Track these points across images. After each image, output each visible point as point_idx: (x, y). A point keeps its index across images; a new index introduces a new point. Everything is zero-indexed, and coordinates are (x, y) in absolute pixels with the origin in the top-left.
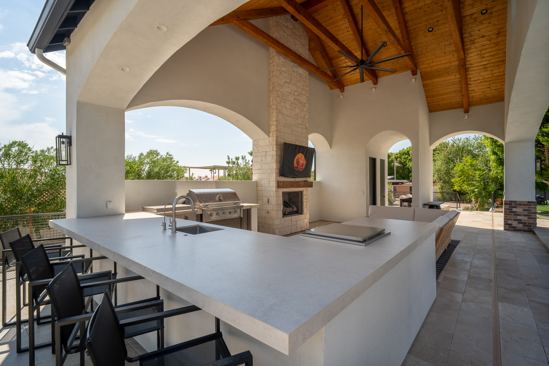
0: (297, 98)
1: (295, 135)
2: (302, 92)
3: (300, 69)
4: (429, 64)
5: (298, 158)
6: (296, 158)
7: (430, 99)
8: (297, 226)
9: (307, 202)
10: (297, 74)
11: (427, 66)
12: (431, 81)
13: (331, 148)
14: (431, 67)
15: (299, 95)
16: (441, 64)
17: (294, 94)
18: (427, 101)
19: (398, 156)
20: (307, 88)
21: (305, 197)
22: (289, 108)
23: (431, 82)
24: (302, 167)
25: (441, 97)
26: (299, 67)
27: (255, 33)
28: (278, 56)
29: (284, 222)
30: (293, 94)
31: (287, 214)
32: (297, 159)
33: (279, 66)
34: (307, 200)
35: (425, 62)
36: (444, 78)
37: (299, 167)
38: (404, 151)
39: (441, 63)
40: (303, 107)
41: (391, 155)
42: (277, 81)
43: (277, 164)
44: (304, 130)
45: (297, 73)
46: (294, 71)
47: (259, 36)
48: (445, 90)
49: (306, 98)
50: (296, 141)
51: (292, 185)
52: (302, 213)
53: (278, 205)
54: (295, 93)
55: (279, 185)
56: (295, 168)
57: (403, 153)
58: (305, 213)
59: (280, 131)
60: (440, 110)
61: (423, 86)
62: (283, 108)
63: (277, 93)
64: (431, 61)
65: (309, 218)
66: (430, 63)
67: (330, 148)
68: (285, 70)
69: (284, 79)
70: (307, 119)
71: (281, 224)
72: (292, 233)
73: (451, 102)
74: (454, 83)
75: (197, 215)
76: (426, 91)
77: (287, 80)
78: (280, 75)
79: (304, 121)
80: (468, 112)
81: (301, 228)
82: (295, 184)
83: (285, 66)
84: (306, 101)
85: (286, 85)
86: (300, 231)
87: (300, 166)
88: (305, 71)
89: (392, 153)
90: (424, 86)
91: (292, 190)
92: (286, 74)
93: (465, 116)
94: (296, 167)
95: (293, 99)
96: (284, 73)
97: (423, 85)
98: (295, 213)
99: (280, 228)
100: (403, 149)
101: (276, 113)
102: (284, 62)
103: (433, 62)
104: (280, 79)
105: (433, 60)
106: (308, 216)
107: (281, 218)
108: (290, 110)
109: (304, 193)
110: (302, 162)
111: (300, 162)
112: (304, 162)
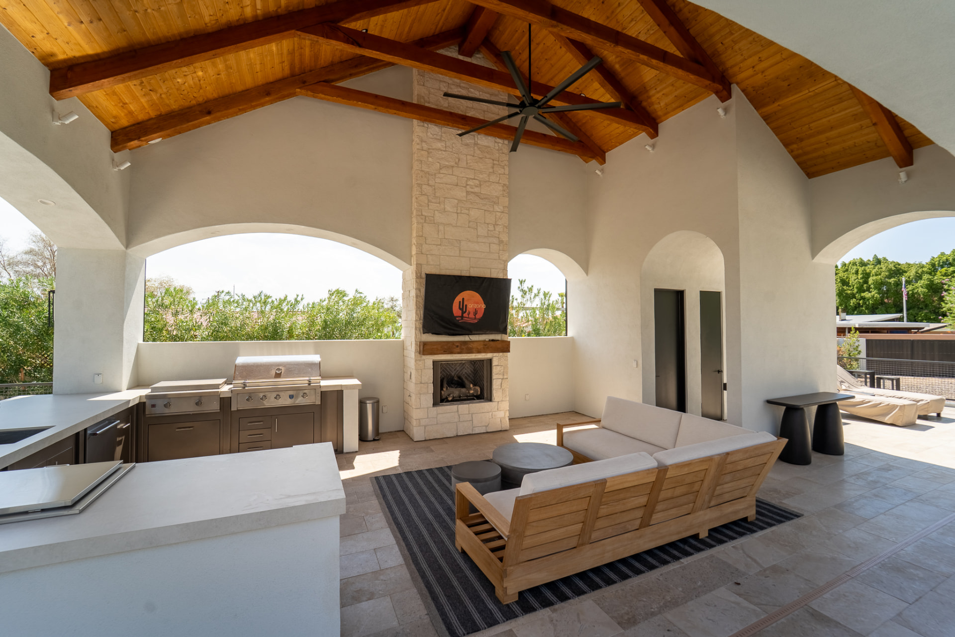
0: (476, 190)
1: (470, 258)
2: (489, 179)
3: (484, 138)
4: (753, 67)
5: (463, 299)
6: (458, 299)
7: (795, 146)
8: (474, 423)
9: (502, 379)
10: (476, 148)
11: (750, 72)
12: (779, 105)
13: (587, 274)
14: (763, 72)
15: (480, 185)
16: (784, 59)
17: (467, 185)
18: (791, 152)
19: (925, 269)
20: (504, 168)
21: (495, 370)
22: (451, 211)
23: (780, 108)
24: (475, 316)
25: (822, 137)
26: (479, 136)
27: (343, 99)
28: (423, 126)
29: (437, 414)
30: (465, 185)
31: (452, 401)
32: (460, 302)
33: (425, 142)
34: (503, 375)
35: (741, 65)
36: (807, 91)
37: (465, 315)
38: (945, 258)
39: (784, 56)
40: (493, 206)
41: (906, 269)
42: (421, 168)
43: (418, 312)
44: (495, 247)
45: (474, 147)
46: (467, 145)
47: (355, 102)
48: (824, 120)
49: (501, 188)
50: (471, 269)
51: (448, 348)
52: (490, 399)
53: (421, 383)
54: (470, 183)
55: (425, 349)
56: (457, 319)
57: (943, 262)
58: (496, 400)
59: (427, 253)
60: (833, 169)
61: (765, 120)
62: (436, 212)
63: (421, 188)
64: (756, 58)
65: (508, 409)
66: (756, 65)
67: (585, 275)
68: (442, 146)
69: (438, 162)
70: (504, 226)
71: (428, 418)
72: (459, 434)
73: (855, 146)
74: (841, 98)
75: (220, 398)
76: (777, 131)
77: (447, 163)
78: (428, 157)
79: (495, 230)
80: (911, 164)
81: (486, 426)
82: (457, 346)
83: (443, 139)
84: (501, 193)
85: (445, 172)
86: (484, 433)
87: (469, 314)
88: (498, 140)
89: (909, 265)
90: (766, 118)
91: (462, 357)
92: (444, 153)
93: (899, 175)
94: (460, 317)
95: (465, 194)
96: (440, 153)
97: (762, 118)
98: (475, 398)
99: (425, 427)
100: (943, 254)
101: (418, 223)
102: (440, 134)
103: (763, 59)
104: (428, 163)
105: (760, 56)
106: (505, 406)
107: (428, 408)
108: (456, 214)
109: (495, 363)
110: (476, 306)
111: (470, 306)
112: (479, 306)
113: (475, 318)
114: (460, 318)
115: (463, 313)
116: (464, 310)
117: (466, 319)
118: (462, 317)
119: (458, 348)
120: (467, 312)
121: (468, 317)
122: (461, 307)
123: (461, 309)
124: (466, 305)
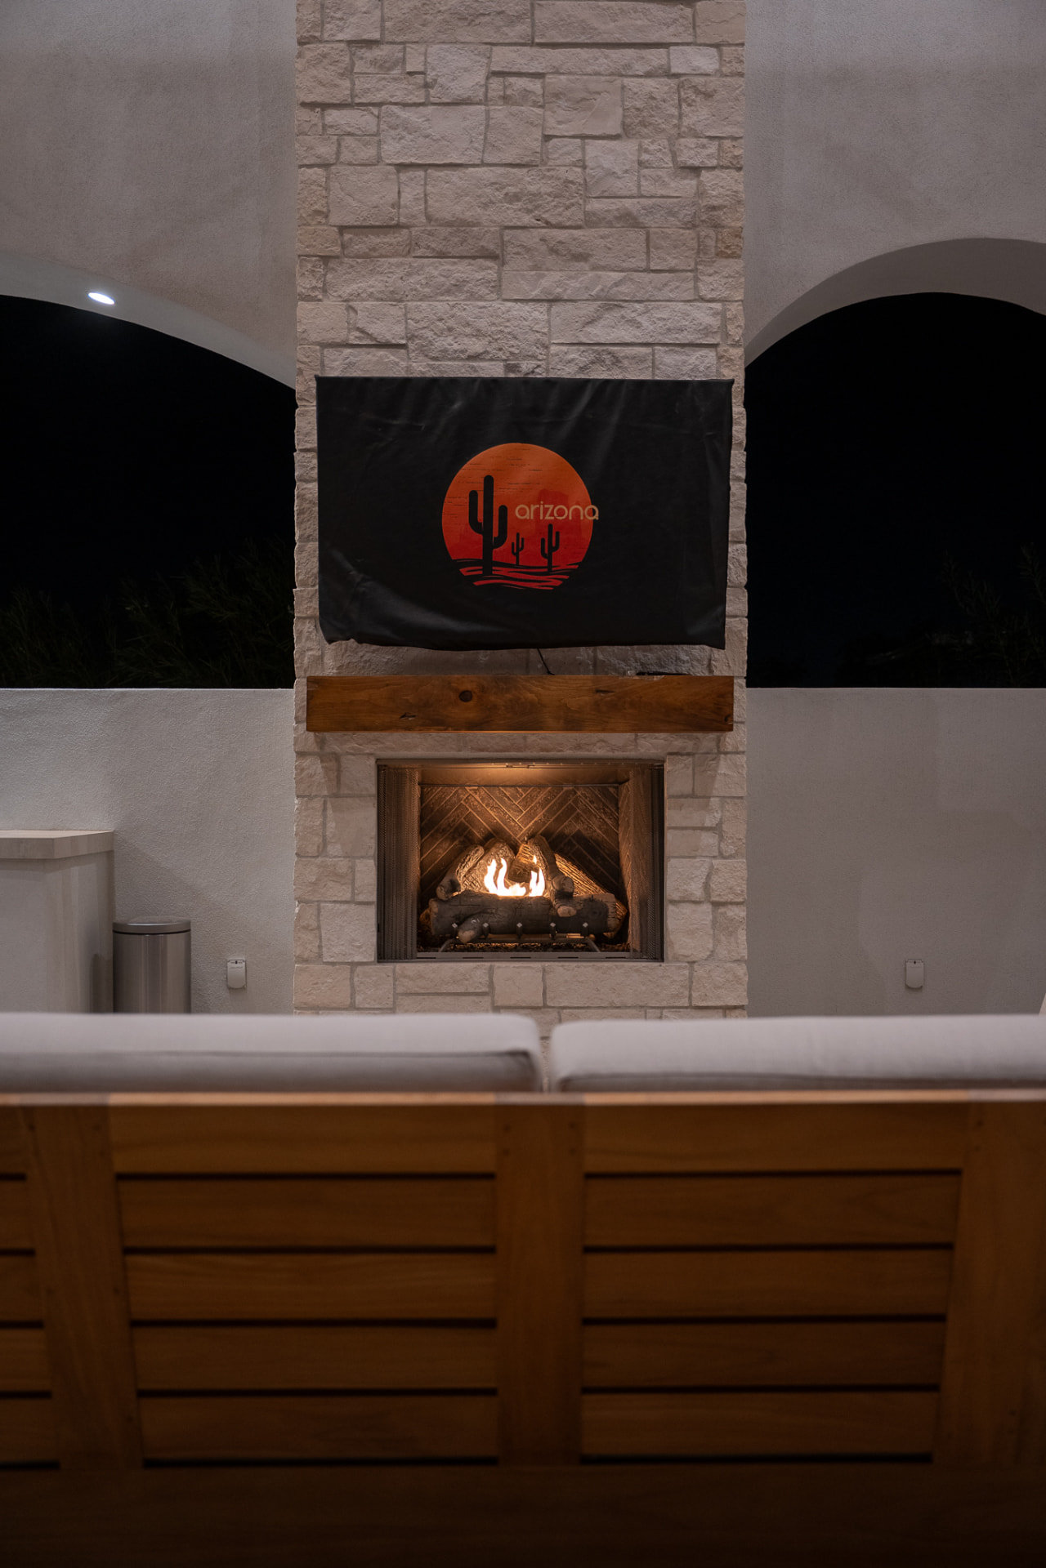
5: (491, 479)
6: (467, 478)
21: (675, 817)
24: (549, 557)
32: (475, 493)
37: (500, 553)
53: (323, 855)
56: (466, 570)
58: (680, 954)
87: (517, 550)
94: (477, 561)
109: (676, 780)
110: (550, 513)
111: (522, 512)
112: (569, 514)
113: (550, 566)
114: (477, 571)
115: (489, 546)
116: (495, 534)
117: (503, 571)
118: (487, 563)
119: (471, 703)
120: (511, 538)
121: (517, 566)
122: (480, 517)
123: (483, 528)
124: (503, 510)
